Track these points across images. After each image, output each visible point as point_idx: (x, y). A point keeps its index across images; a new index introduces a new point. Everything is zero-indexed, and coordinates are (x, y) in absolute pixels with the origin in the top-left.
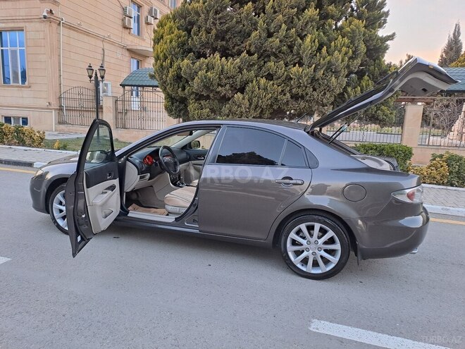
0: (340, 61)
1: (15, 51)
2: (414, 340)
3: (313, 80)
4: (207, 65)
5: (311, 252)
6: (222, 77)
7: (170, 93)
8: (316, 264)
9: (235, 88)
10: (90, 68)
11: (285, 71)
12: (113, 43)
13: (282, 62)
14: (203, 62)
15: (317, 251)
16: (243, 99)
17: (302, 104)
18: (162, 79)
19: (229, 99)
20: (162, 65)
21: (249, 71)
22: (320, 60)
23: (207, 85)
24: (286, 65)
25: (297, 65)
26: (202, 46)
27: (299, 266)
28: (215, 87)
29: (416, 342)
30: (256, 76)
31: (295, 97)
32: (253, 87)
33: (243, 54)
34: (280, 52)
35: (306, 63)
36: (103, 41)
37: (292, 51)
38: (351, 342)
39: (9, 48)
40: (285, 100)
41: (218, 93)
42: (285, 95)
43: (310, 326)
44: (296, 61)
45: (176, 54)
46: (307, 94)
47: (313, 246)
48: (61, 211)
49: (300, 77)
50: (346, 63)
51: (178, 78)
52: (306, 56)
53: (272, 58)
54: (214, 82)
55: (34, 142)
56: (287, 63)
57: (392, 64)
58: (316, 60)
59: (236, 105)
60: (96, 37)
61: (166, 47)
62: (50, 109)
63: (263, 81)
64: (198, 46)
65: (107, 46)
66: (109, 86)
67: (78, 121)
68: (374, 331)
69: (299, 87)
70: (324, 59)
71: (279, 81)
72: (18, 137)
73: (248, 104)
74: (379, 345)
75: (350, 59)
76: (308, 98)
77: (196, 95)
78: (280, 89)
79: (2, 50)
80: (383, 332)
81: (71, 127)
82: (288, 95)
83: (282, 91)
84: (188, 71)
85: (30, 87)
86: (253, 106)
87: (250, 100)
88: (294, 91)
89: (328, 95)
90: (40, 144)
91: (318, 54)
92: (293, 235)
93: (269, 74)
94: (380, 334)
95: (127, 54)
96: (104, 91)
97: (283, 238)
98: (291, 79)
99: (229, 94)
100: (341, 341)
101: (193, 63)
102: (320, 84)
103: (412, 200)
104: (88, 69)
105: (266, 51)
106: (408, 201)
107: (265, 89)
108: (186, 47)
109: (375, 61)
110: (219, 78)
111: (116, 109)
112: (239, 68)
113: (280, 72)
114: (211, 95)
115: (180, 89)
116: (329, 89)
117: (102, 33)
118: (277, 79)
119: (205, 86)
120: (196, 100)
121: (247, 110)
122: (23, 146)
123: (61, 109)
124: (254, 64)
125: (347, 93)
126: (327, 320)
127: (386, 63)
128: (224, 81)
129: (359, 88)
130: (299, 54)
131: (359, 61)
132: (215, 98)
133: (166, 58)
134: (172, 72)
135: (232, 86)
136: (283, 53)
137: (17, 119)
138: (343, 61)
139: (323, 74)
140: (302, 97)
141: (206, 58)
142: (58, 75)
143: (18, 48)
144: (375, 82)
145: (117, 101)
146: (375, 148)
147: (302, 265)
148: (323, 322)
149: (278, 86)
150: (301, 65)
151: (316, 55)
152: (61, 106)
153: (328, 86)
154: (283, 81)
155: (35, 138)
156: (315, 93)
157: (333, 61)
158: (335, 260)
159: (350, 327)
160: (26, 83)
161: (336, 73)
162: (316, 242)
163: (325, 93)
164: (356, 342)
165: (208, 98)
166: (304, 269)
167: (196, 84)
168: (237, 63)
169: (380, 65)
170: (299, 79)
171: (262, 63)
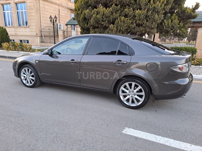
0: (160, 6)
1: (23, 12)
2: (175, 140)
3: (147, 16)
4: (97, 12)
5: (131, 96)
6: (103, 17)
7: (82, 26)
8: (133, 102)
9: (110, 22)
10: (51, 17)
11: (133, 13)
12: (63, 7)
13: (132, 8)
14: (95, 11)
15: (133, 96)
16: (114, 27)
17: (142, 28)
18: (78, 20)
19: (108, 27)
20: (78, 13)
21: (116, 13)
22: (150, 6)
23: (97, 21)
24: (134, 10)
25: (139, 9)
26: (95, 3)
27: (125, 102)
28: (101, 22)
29: (176, 141)
30: (120, 16)
31: (138, 25)
32: (118, 21)
33: (113, 6)
34: (130, 3)
35: (143, 8)
36: (59, 6)
37: (136, 3)
38: (141, 139)
39: (20, 11)
40: (133, 27)
41: (102, 25)
42: (133, 24)
43: (123, 131)
44: (138, 8)
45: (84, 7)
46: (144, 23)
47: (132, 93)
48: (24, 77)
49: (140, 15)
50: (163, 7)
51: (85, 19)
52: (143, 5)
53: (127, 7)
54: (100, 20)
55: (27, 50)
56: (134, 9)
57: (188, 7)
58: (148, 7)
59: (111, 30)
60: (56, 4)
61: (79, 4)
62: (37, 36)
63: (123, 18)
64: (93, 3)
65: (61, 8)
66: (62, 26)
67: (49, 41)
68: (155, 134)
69: (140, 20)
70: (152, 6)
71: (130, 18)
72: (21, 48)
73: (116, 29)
74: (156, 141)
75: (165, 5)
76: (144, 25)
77: (93, 27)
78: (131, 22)
79: (17, 12)
80: (159, 135)
81: (46, 44)
82: (135, 24)
83: (132, 22)
84: (88, 15)
85: (29, 27)
86: (118, 30)
87: (117, 27)
88: (137, 22)
89: (154, 23)
90: (30, 50)
91: (149, 4)
92: (122, 88)
93: (126, 15)
94: (158, 136)
95: (70, 11)
96: (60, 28)
97: (118, 89)
98: (136, 16)
99: (107, 25)
100: (136, 138)
101: (91, 12)
102: (150, 18)
103: (182, 71)
104: (50, 18)
105: (123, 3)
106: (179, 71)
107: (124, 22)
108: (88, 4)
109: (179, 6)
110: (102, 18)
111: (64, 35)
112: (111, 12)
113: (131, 13)
114: (99, 26)
115: (86, 24)
116: (154, 20)
117: (58, 2)
118: (130, 17)
119: (96, 22)
120: (93, 29)
121: (116, 32)
122: (23, 51)
123: (41, 36)
124: (118, 10)
125: (164, 22)
126: (132, 128)
127: (185, 7)
128: (105, 19)
129: (170, 20)
130: (140, 4)
131: (170, 6)
132: (102, 28)
133: (79, 10)
134: (82, 16)
135: (108, 21)
136: (132, 4)
137: (25, 41)
138: (161, 6)
139: (151, 13)
140: (142, 25)
141: (97, 9)
142: (40, 22)
143: (24, 10)
144: (179, 17)
145: (64, 32)
146: (178, 49)
147: (127, 102)
148: (130, 129)
149: (130, 20)
150: (140, 9)
151: (148, 4)
152: (41, 35)
153: (154, 19)
154: (132, 18)
155: (27, 48)
156: (148, 23)
157: (156, 6)
158: (142, 100)
159: (143, 132)
160: (28, 25)
161: (158, 12)
162: (133, 91)
163: (152, 23)
164: (144, 139)
165: (98, 27)
166: (127, 104)
167: (92, 21)
168: (110, 10)
169: (181, 8)
170: (139, 16)
171: (122, 9)
